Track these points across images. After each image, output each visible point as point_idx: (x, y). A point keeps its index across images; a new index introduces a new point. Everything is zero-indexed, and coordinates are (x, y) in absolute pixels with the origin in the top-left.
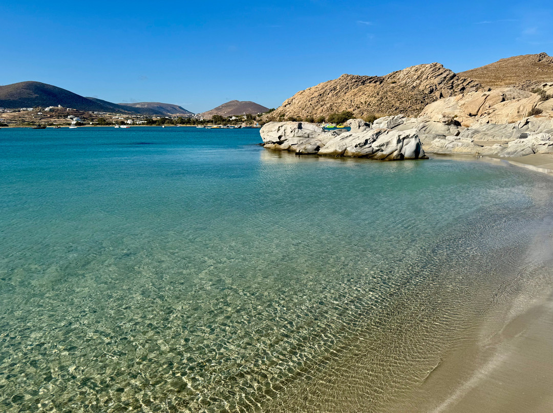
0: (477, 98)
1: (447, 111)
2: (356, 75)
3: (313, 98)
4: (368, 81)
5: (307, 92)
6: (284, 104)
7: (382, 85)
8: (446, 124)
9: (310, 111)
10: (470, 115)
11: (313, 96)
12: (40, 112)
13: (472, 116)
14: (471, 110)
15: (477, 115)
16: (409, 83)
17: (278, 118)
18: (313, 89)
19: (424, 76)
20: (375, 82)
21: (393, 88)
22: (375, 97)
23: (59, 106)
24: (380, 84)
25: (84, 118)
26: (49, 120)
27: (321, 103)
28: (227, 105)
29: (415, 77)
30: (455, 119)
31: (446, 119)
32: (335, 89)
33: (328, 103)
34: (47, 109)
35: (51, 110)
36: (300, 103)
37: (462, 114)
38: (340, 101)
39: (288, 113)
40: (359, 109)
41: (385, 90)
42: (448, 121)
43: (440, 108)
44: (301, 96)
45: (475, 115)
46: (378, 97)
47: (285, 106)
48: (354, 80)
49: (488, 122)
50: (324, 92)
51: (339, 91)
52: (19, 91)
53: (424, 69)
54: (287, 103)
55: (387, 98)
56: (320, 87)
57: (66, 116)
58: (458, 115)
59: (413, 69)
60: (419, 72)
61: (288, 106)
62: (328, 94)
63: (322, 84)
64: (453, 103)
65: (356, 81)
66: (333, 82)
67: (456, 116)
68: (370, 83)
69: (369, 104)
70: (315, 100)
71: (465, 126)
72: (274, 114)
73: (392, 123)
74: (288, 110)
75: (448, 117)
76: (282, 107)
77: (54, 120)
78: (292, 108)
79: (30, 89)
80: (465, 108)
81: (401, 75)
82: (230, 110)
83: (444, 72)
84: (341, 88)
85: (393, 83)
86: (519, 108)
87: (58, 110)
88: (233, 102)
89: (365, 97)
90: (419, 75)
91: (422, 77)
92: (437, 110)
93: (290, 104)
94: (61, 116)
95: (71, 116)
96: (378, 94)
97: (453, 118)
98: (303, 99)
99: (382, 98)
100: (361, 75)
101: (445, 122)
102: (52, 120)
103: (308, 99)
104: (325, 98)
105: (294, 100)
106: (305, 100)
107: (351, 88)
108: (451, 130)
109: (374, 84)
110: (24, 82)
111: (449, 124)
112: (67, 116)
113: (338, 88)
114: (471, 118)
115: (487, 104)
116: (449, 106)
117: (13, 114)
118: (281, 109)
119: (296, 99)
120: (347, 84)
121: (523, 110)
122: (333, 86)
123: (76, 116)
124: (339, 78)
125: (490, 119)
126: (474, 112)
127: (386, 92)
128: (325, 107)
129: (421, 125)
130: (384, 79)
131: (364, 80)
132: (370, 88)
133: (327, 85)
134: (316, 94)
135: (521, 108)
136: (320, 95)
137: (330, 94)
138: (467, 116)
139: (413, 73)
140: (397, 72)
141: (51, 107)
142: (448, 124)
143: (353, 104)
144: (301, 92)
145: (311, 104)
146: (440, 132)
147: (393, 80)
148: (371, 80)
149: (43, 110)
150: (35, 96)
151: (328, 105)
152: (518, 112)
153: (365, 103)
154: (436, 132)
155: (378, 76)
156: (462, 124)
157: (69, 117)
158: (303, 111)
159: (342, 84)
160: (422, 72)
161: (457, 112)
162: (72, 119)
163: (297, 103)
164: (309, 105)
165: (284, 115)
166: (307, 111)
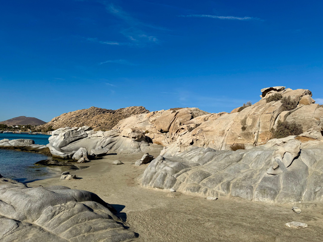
0: (167, 115)
1: (139, 126)
2: (100, 108)
3: (72, 118)
4: (107, 112)
5: (69, 114)
6: (53, 120)
7: (114, 114)
8: (136, 140)
9: (70, 126)
10: (162, 131)
11: (72, 117)
13: (163, 132)
14: (162, 126)
15: (168, 131)
16: (128, 115)
18: (73, 113)
19: (136, 112)
20: (110, 113)
21: (120, 116)
22: (110, 120)
24: (113, 114)
27: (77, 121)
28: (17, 119)
29: (132, 112)
30: (146, 135)
31: (136, 134)
32: (86, 114)
33: (82, 121)
36: (63, 120)
37: (153, 130)
38: (89, 121)
39: (54, 126)
40: (100, 127)
41: (115, 117)
42: (138, 136)
43: (133, 122)
44: (64, 116)
45: (166, 132)
46: (112, 120)
47: (53, 121)
48: (98, 110)
49: (192, 143)
50: (80, 115)
51: (89, 116)
53: (136, 109)
55: (116, 121)
56: (77, 112)
58: (150, 130)
59: (130, 108)
60: (134, 110)
61: (55, 121)
62: (82, 117)
63: (78, 111)
64: (145, 119)
65: (99, 111)
66: (85, 110)
67: (147, 132)
68: (107, 113)
69: (106, 124)
70: (73, 119)
71: (156, 143)
72: (45, 126)
73: (71, 136)
74: (55, 124)
75: (138, 132)
76: (51, 122)
78: (58, 123)
80: (156, 124)
81: (124, 111)
82: (19, 122)
83: (146, 111)
84: (90, 114)
85: (120, 114)
86: (244, 122)
88: (22, 117)
89: (104, 120)
90: (133, 111)
91: (135, 112)
92: (130, 125)
93: (57, 120)
96: (111, 119)
97: (144, 134)
98: (65, 118)
99: (113, 121)
100: (102, 108)
101: (135, 138)
103: (69, 118)
104: (80, 119)
105: (59, 118)
106: (67, 119)
107: (96, 115)
108: (142, 148)
109: (110, 114)
111: (139, 141)
113: (89, 113)
114: (162, 135)
115: (178, 121)
116: (140, 122)
118: (50, 123)
119: (61, 117)
120: (94, 112)
121: (252, 126)
122: (85, 112)
124: (89, 108)
125: (195, 137)
126: (165, 128)
127: (116, 118)
128: (79, 124)
129: (108, 139)
130: (115, 112)
131: (104, 111)
132: (107, 115)
133: (82, 112)
134: (74, 116)
135: (249, 122)
136: (77, 117)
137: (83, 117)
138: (158, 132)
139: (130, 110)
140: (122, 109)
142: (137, 141)
143: (97, 123)
144: (65, 114)
145: (70, 121)
146: (129, 149)
147: (120, 113)
148: (108, 111)
151: (81, 123)
152: (244, 128)
153: (104, 123)
154: (124, 149)
155: (112, 110)
156: (153, 140)
158: (65, 125)
159: (91, 112)
160: (135, 110)
161: (148, 128)
163: (61, 120)
164: (69, 121)
165: (52, 127)
166: (67, 125)
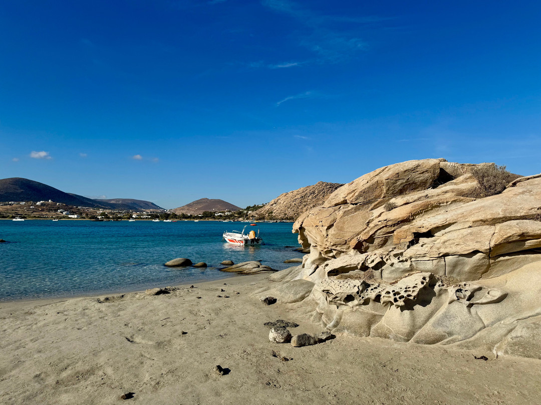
2: (329, 182)
5: (290, 194)
6: (271, 204)
9: (295, 210)
11: (296, 198)
12: (32, 205)
17: (267, 215)
18: (295, 193)
23: (50, 201)
25: (73, 212)
26: (41, 213)
27: (304, 203)
28: (198, 202)
32: (314, 193)
33: (310, 204)
34: (38, 203)
35: (42, 204)
36: (285, 203)
38: (320, 202)
39: (275, 211)
44: (285, 198)
48: (328, 187)
50: (305, 195)
51: (318, 195)
52: (5, 186)
54: (273, 203)
57: (56, 210)
61: (275, 205)
63: (302, 189)
65: (330, 188)
66: (311, 188)
70: (298, 201)
72: (262, 211)
74: (275, 208)
76: (269, 206)
77: (45, 213)
78: (278, 207)
79: (17, 185)
82: (201, 207)
84: (319, 192)
87: (48, 204)
88: (203, 199)
93: (276, 203)
94: (52, 210)
95: (61, 210)
98: (287, 200)
100: (333, 183)
102: (43, 213)
103: (292, 200)
104: (306, 200)
105: (279, 201)
106: (289, 201)
107: (327, 193)
110: (12, 179)
112: (58, 210)
113: (316, 192)
117: (5, 207)
118: (267, 207)
119: (281, 199)
120: (323, 189)
122: (312, 191)
123: (65, 211)
124: (316, 184)
131: (337, 187)
133: (307, 190)
134: (299, 196)
136: (302, 197)
137: (310, 197)
141: (42, 202)
144: (285, 194)
145: (295, 204)
149: (35, 204)
150: (20, 191)
157: (59, 211)
158: (289, 209)
159: (319, 189)
162: (62, 212)
163: (282, 202)
164: (293, 205)
165: (272, 212)
166: (292, 210)
